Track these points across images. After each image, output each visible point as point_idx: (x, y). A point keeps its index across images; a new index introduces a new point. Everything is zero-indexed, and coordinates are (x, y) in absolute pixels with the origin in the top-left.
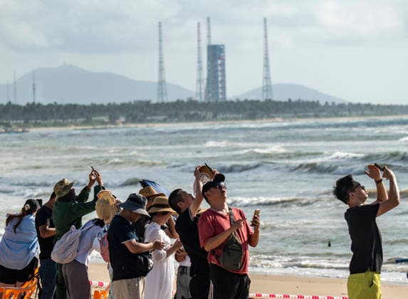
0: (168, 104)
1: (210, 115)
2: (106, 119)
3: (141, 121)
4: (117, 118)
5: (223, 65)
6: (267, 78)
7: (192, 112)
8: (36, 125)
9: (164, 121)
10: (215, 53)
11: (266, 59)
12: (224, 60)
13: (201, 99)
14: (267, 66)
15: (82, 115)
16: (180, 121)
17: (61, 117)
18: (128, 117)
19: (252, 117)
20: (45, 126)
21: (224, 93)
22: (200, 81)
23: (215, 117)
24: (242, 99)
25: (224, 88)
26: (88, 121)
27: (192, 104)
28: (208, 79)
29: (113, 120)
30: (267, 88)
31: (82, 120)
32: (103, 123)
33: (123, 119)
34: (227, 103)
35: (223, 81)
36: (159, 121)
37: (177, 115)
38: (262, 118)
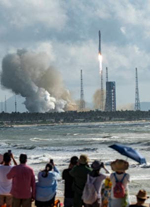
0: (86, 112)
1: (108, 118)
2: (53, 120)
3: (72, 122)
4: (59, 120)
5: (114, 92)
6: (137, 99)
7: (98, 117)
8: (17, 124)
9: (84, 122)
10: (110, 86)
11: (137, 89)
12: (115, 90)
13: (103, 110)
14: (137, 93)
15: (41, 118)
16: (92, 121)
17: (30, 119)
18: (64, 119)
19: (130, 119)
20: (22, 124)
21: (115, 107)
22: (102, 100)
23: (110, 120)
24: (124, 110)
25: (115, 104)
26: (44, 122)
27: (98, 112)
28: (106, 100)
29: (57, 121)
30: (138, 105)
31: (40, 121)
32: (52, 122)
33: (62, 120)
34: (117, 112)
35: (115, 101)
36: (81, 122)
37: (90, 118)
38: (135, 120)
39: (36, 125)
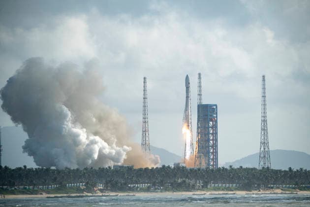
0: (152, 169)
1: (200, 183)
2: (82, 186)
3: (122, 189)
4: (94, 185)
5: (215, 127)
6: (264, 143)
7: (179, 181)
8: (3, 192)
9: (148, 190)
10: (207, 113)
11: (264, 121)
12: (216, 121)
14: (264, 129)
15: (54, 181)
16: (166, 190)
17: (31, 183)
18: (106, 184)
19: (247, 187)
20: (13, 193)
21: (216, 159)
23: (205, 187)
24: (236, 166)
25: (216, 153)
26: (61, 188)
27: (179, 170)
29: (90, 188)
30: (265, 155)
32: (79, 190)
33: (101, 187)
34: (219, 169)
35: (215, 146)
36: (142, 190)
37: (162, 183)
38: (258, 188)
39: (45, 195)
